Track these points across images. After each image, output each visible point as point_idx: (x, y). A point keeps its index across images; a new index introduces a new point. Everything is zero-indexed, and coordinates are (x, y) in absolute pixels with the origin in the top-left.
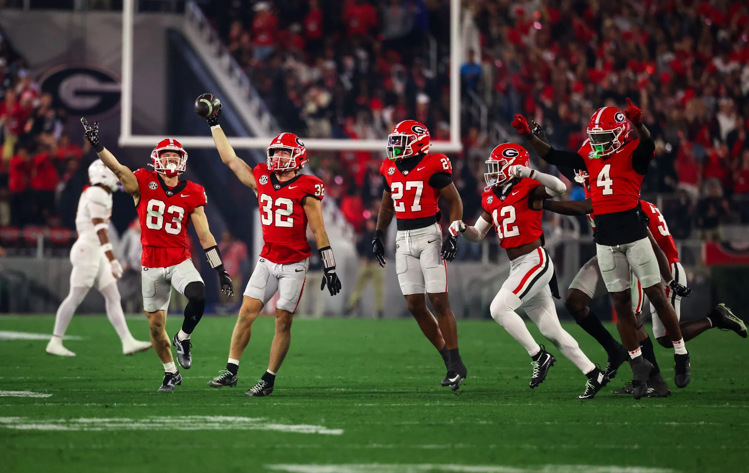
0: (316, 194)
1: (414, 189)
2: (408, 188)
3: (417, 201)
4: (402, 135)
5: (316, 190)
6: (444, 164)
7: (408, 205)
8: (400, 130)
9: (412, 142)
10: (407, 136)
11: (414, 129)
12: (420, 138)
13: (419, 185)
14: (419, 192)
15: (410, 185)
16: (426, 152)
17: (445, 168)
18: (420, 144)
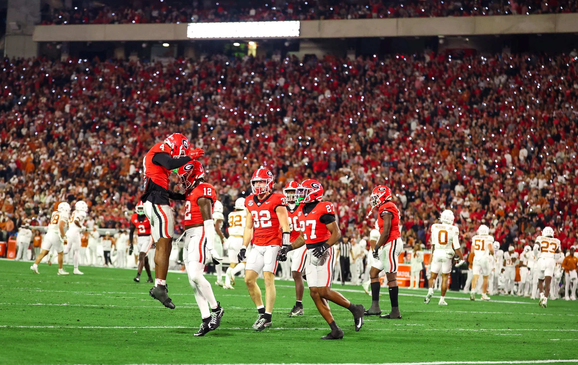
0: (283, 204)
1: (311, 225)
2: (307, 225)
3: (313, 232)
4: (304, 188)
5: (282, 201)
6: (328, 209)
7: (309, 235)
8: (303, 185)
9: (311, 193)
10: (308, 189)
11: (312, 185)
12: (316, 191)
13: (314, 223)
14: (314, 227)
15: (308, 222)
16: (320, 200)
17: (328, 211)
18: (316, 195)
